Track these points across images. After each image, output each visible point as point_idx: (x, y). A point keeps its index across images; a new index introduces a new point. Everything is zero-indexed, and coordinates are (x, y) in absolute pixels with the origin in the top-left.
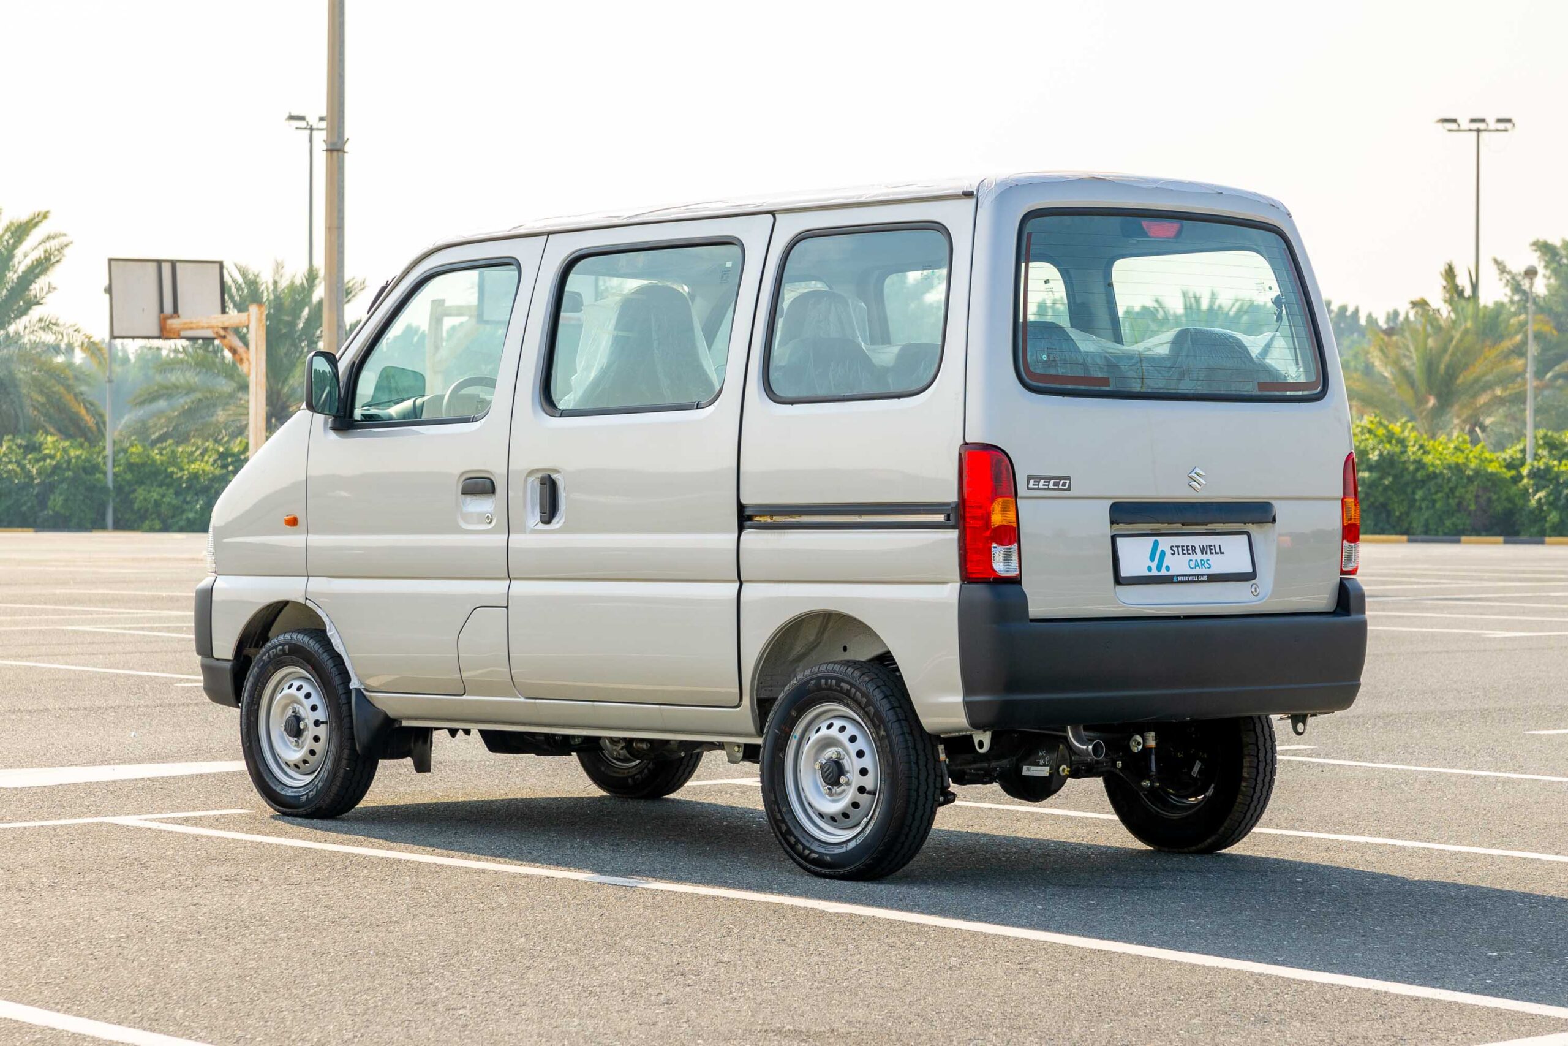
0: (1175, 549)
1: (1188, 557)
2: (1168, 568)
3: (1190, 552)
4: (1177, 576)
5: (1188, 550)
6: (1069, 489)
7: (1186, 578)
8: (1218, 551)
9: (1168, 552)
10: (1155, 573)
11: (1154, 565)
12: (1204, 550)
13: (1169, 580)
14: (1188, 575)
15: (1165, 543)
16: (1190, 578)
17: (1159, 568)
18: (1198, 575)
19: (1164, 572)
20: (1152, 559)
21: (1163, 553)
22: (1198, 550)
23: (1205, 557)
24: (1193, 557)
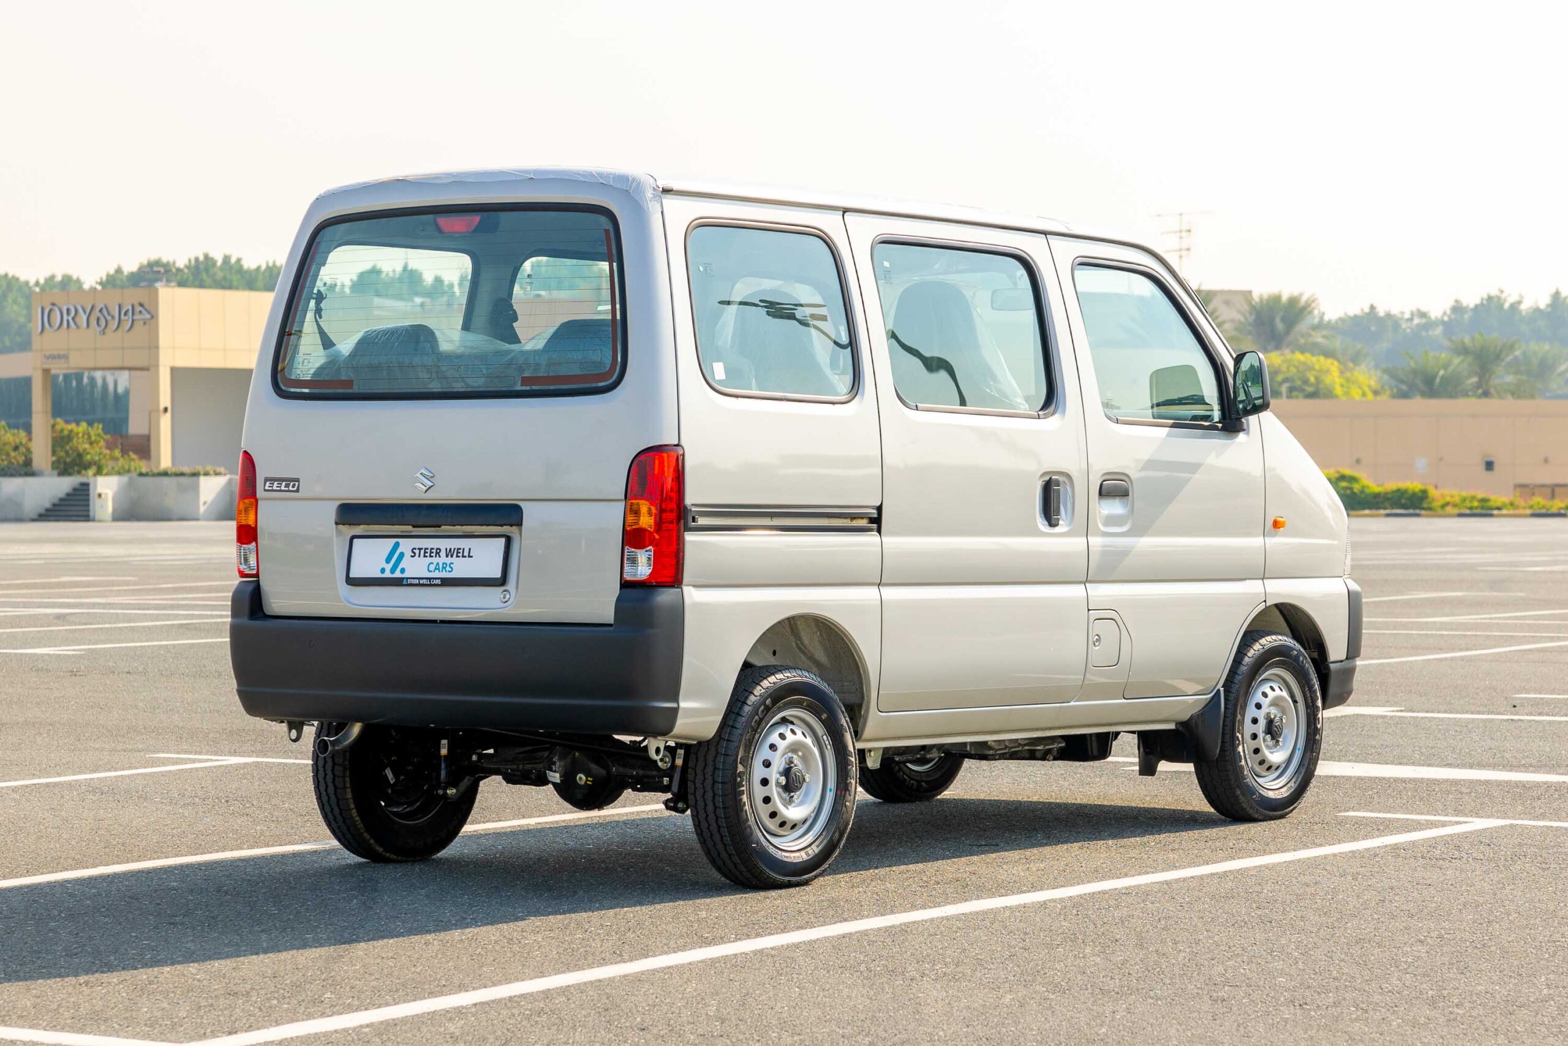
0: (417, 551)
1: (429, 560)
2: (403, 571)
3: (434, 555)
4: (407, 578)
5: (431, 552)
6: (297, 491)
7: (417, 581)
8: (466, 554)
9: (408, 554)
10: (387, 574)
11: (388, 567)
12: (449, 553)
13: (398, 582)
14: (419, 579)
15: (406, 545)
16: (421, 582)
17: (393, 571)
18: (430, 579)
19: (397, 574)
20: (388, 561)
21: (402, 555)
22: (443, 553)
23: (449, 560)
24: (435, 560)
